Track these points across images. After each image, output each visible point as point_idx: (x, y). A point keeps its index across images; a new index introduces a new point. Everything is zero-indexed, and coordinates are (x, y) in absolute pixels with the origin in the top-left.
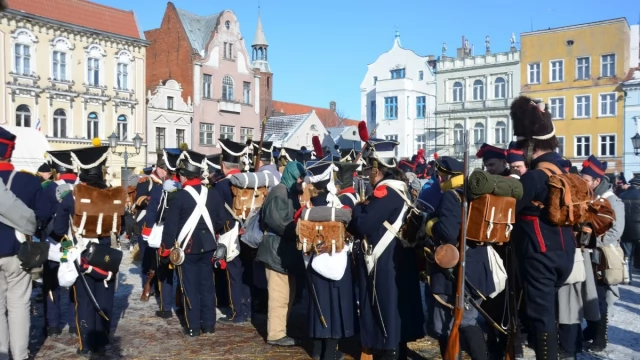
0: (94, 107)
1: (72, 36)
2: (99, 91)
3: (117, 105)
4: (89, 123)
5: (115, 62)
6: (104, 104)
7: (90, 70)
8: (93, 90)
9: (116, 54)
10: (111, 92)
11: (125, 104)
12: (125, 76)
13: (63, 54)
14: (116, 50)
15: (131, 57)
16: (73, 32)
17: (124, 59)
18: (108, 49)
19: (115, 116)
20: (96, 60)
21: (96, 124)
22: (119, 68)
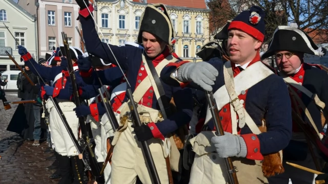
0: (186, 42)
1: (177, 12)
2: (188, 35)
3: (196, 41)
4: (184, 50)
5: (195, 21)
6: (190, 41)
7: (184, 26)
8: (186, 35)
9: (196, 17)
10: (193, 36)
11: (199, 40)
12: (200, 27)
13: (174, 20)
14: (196, 16)
15: (202, 18)
16: (178, 10)
17: (199, 19)
18: (192, 15)
19: (195, 46)
20: (187, 21)
21: (187, 51)
22: (197, 24)
